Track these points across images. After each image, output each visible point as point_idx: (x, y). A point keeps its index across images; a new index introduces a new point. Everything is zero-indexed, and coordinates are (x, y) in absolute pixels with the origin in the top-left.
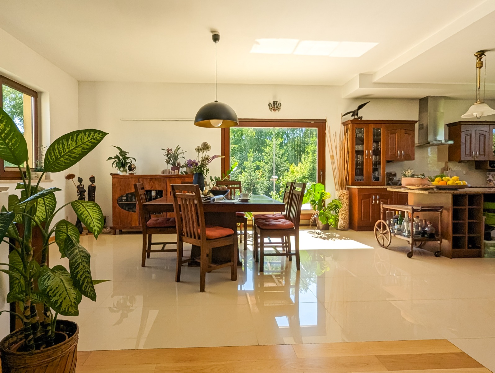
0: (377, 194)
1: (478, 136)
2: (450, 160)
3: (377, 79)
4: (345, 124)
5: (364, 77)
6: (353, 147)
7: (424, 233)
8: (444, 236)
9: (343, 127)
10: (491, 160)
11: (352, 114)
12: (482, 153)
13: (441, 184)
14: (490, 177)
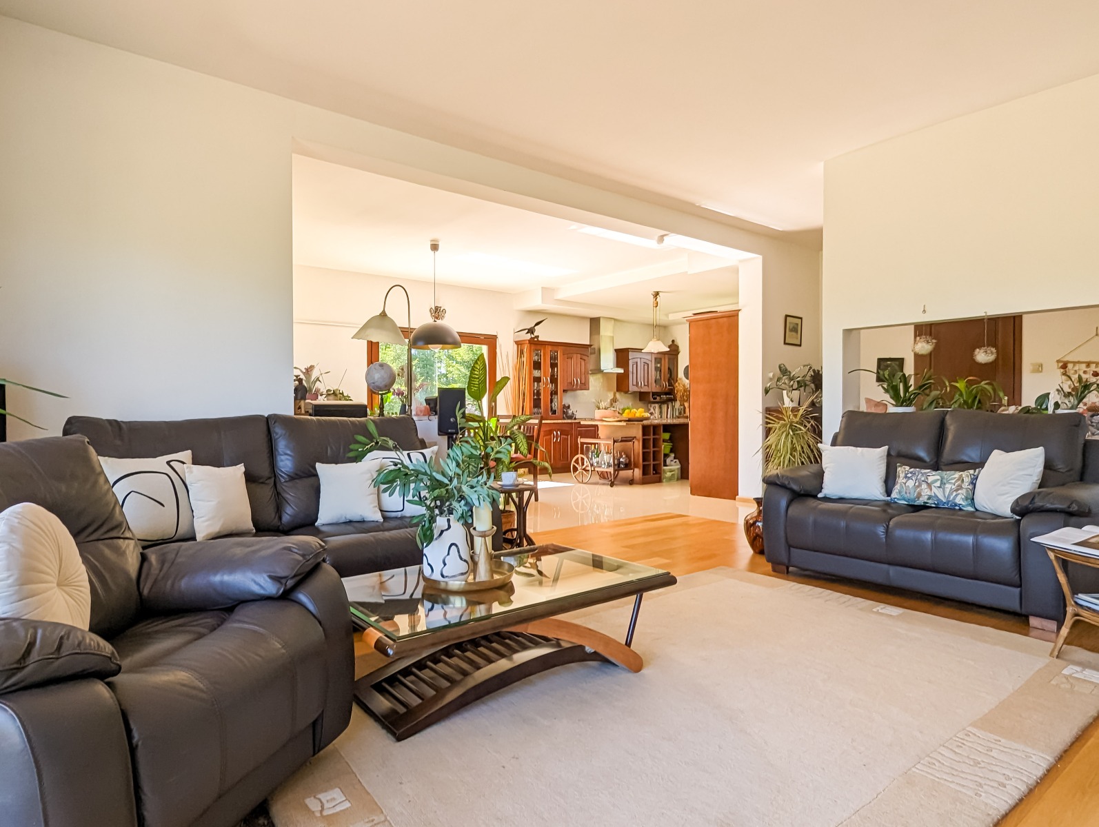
0: (558, 430)
1: (643, 364)
2: (618, 390)
3: (560, 296)
4: (518, 343)
5: (547, 291)
6: (530, 373)
7: (619, 463)
8: (636, 466)
9: (516, 346)
10: (654, 391)
11: (527, 331)
12: (646, 384)
13: (631, 416)
14: (652, 410)
